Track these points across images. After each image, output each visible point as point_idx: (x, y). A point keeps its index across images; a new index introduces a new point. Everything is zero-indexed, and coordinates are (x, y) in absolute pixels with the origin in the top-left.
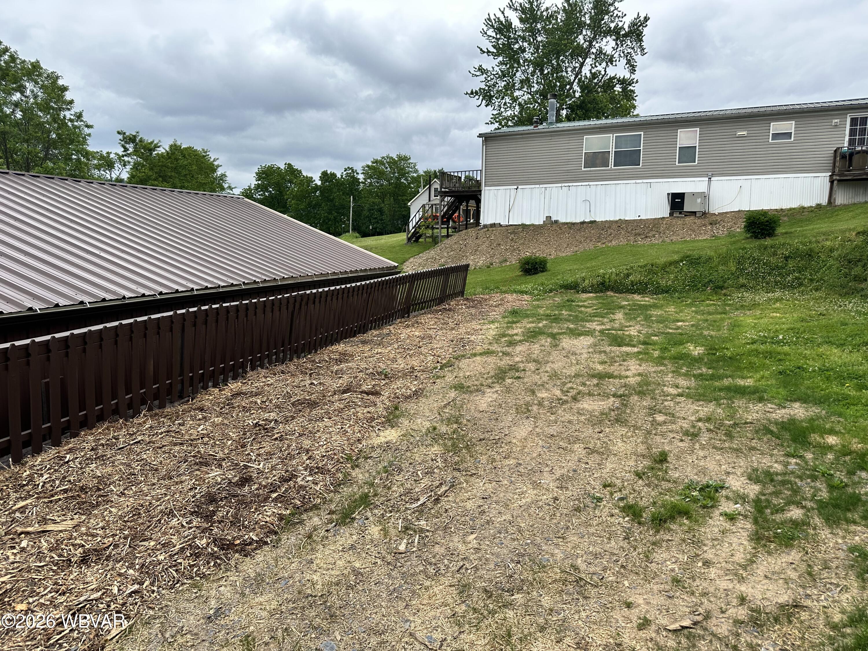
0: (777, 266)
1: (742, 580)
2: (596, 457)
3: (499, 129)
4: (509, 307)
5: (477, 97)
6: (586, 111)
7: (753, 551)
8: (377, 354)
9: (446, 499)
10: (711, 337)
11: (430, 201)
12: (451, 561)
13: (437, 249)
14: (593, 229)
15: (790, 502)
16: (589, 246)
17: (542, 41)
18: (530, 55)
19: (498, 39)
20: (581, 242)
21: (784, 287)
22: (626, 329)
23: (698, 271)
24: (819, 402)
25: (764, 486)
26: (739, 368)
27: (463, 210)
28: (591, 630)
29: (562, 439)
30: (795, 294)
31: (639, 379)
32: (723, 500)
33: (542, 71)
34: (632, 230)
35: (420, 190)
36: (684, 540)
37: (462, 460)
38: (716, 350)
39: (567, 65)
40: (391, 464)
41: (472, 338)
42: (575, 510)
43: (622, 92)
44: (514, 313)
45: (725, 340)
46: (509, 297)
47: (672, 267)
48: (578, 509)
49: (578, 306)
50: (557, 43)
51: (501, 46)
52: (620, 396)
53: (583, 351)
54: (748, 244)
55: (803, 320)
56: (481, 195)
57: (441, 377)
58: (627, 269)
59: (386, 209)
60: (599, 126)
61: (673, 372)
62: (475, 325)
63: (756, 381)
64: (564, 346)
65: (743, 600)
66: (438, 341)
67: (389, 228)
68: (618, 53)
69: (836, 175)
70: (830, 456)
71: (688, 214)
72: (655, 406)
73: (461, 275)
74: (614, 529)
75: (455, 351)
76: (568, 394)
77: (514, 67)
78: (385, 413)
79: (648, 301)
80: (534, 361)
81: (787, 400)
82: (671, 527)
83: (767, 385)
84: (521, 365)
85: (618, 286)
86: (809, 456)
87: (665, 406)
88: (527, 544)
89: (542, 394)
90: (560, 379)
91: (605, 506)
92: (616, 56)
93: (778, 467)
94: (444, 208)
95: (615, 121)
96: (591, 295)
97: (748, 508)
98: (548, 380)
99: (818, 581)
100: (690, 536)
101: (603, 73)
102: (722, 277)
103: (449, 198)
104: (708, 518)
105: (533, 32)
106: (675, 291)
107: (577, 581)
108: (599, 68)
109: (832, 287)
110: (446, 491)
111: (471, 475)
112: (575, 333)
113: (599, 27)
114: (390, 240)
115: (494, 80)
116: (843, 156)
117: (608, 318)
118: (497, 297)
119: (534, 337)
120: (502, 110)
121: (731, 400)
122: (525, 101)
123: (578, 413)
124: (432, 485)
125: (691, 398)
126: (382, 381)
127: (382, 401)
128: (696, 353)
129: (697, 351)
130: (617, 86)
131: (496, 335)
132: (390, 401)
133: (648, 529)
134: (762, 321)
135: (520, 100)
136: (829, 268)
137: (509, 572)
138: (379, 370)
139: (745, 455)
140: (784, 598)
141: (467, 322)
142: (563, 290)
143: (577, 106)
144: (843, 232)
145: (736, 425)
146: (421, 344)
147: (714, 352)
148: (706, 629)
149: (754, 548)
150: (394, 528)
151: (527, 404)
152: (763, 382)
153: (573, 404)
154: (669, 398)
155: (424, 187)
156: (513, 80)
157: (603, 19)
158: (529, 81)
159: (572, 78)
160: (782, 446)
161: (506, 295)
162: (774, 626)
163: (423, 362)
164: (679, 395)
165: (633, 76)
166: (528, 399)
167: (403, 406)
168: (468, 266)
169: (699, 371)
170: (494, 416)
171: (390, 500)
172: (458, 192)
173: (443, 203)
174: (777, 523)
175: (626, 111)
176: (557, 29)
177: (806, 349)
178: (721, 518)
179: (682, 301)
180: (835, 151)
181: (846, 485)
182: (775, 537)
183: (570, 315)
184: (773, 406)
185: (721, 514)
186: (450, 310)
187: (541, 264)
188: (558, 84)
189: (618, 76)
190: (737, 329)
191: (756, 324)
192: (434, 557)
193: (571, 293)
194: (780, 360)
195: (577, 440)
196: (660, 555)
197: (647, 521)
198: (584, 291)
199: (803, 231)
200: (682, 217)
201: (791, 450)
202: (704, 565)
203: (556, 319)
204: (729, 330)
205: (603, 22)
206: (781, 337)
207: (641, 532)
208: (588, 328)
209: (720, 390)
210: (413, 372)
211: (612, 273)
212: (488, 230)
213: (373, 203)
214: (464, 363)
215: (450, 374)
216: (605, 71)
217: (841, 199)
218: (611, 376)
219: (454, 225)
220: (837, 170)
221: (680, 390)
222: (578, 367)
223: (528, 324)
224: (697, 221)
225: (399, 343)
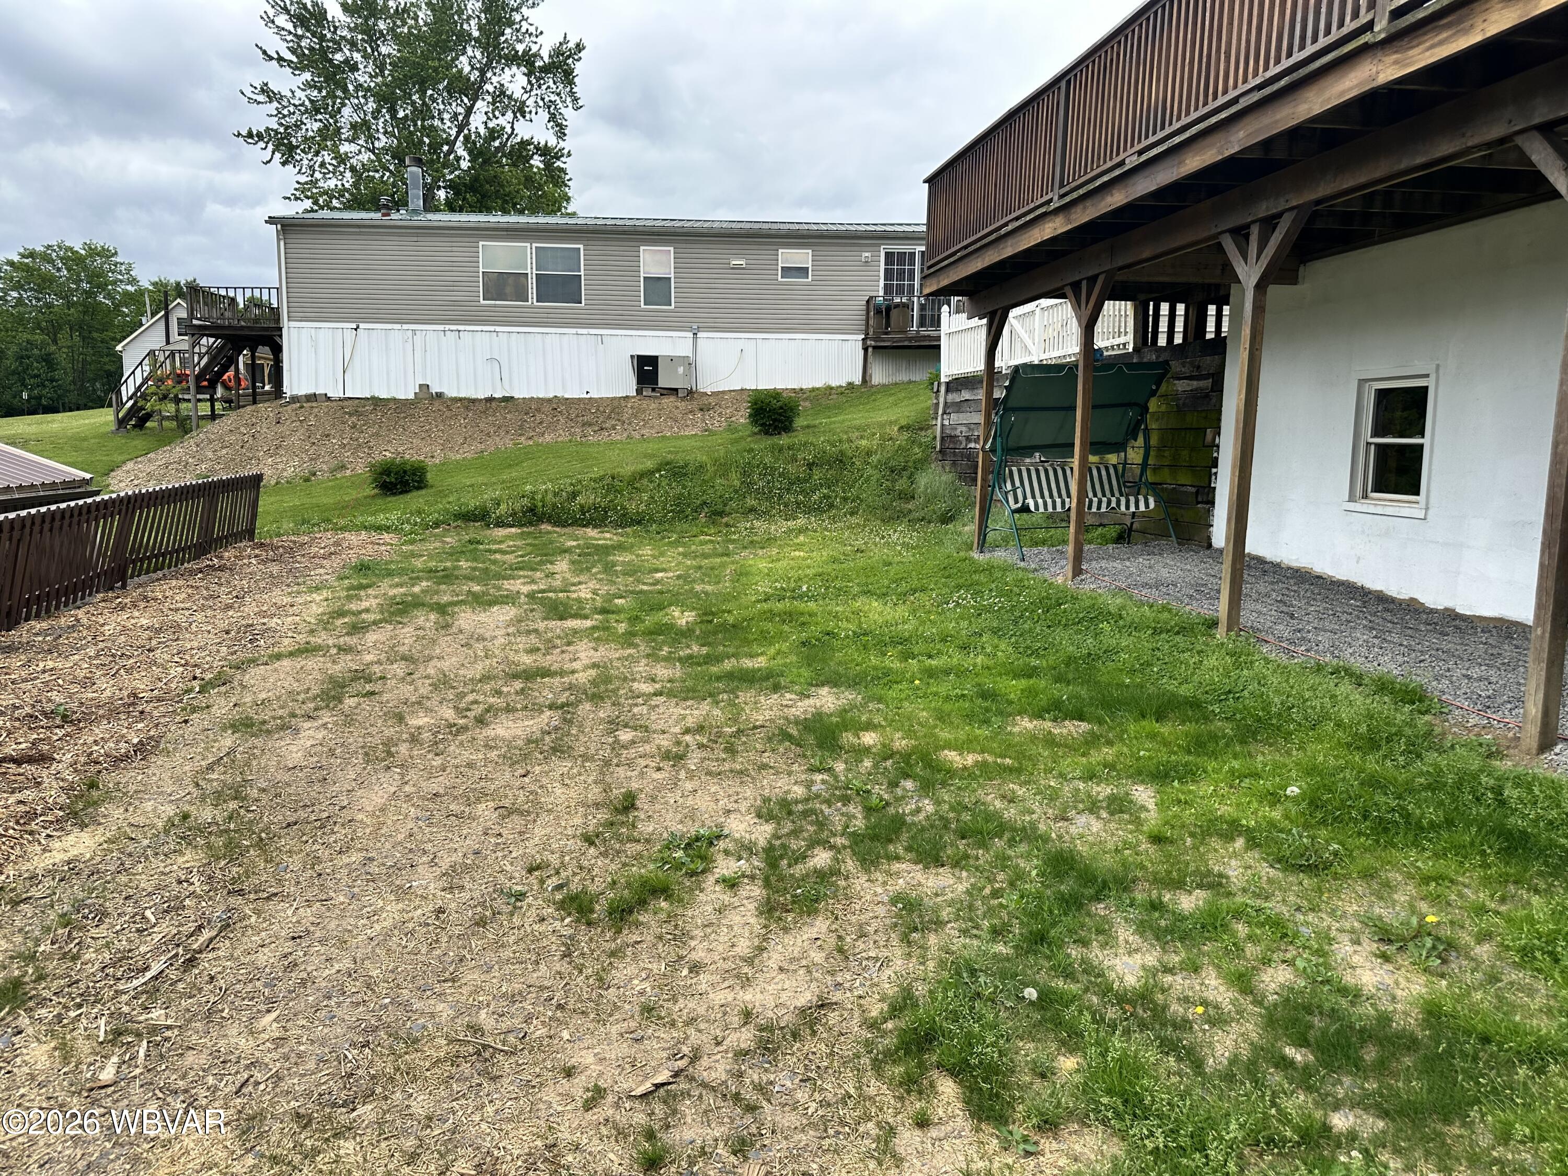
0: (798, 478)
1: (747, 982)
2: (517, 821)
3: (312, 211)
4: (352, 557)
5: (262, 144)
6: (483, 196)
7: (763, 931)
8: (44, 672)
9: (210, 956)
10: (706, 593)
11: (168, 342)
12: (220, 1077)
13: (190, 442)
14: (510, 412)
15: (814, 843)
16: (505, 442)
17: (389, 55)
18: (367, 77)
19: (300, 38)
20: (488, 435)
21: (810, 510)
22: (573, 588)
23: (684, 487)
24: (854, 683)
25: (779, 824)
26: (747, 642)
27: (245, 364)
28: (502, 1134)
29: (456, 798)
30: (824, 521)
31: (593, 672)
32: (720, 858)
33: (393, 111)
34: (577, 416)
35: (144, 320)
36: (660, 938)
37: (246, 872)
38: (713, 614)
39: (441, 107)
40: (78, 906)
41: (273, 623)
42: (477, 924)
43: (544, 170)
44: (363, 568)
45: (728, 597)
46: (352, 538)
47: (645, 481)
48: (481, 922)
49: (489, 551)
50: (418, 64)
51: (307, 52)
52: (562, 706)
53: (497, 633)
54: (756, 443)
55: (835, 561)
56: (281, 336)
57: (202, 709)
58: (572, 484)
59: (62, 357)
60: (505, 226)
61: (648, 656)
62: (279, 596)
63: (769, 660)
64: (463, 626)
65: (747, 1015)
66: (195, 634)
67: (72, 397)
68: (532, 99)
69: (871, 339)
70: (867, 763)
71: (665, 392)
72: (618, 717)
73: (245, 496)
74: (545, 942)
75: (235, 652)
76: (468, 713)
77: (336, 97)
78: (63, 799)
79: (610, 539)
80: (404, 658)
81: (812, 685)
82: (641, 918)
83: (785, 665)
84: (377, 669)
85: (558, 514)
86: (840, 767)
87: (634, 715)
88: (386, 1006)
89: (420, 720)
90: (453, 688)
91: (529, 906)
92: (530, 102)
93: (799, 791)
94: (201, 359)
95: (533, 220)
96: (513, 530)
97: (756, 863)
98: (431, 692)
99: (851, 958)
100: (670, 927)
101: (508, 130)
102: (721, 497)
103: (211, 340)
104: (697, 892)
105: (373, 36)
106: (652, 520)
107: (478, 1053)
108: (502, 121)
109: (872, 509)
110: (211, 940)
111: (268, 898)
112: (482, 602)
113: (497, 46)
114: (75, 423)
115: (297, 116)
116: (878, 311)
117: (542, 571)
118: (328, 538)
119: (402, 612)
120: (318, 175)
121: (733, 693)
122: (363, 165)
123: (486, 746)
124: (179, 933)
125: (675, 697)
126: (57, 731)
127: (57, 776)
128: (684, 621)
129: (683, 618)
130: (536, 157)
131: (323, 614)
132: (76, 771)
133: (602, 932)
134: (779, 565)
135: (353, 161)
136: (868, 480)
137: (345, 1068)
138: (49, 707)
139: (753, 778)
140: (806, 998)
141: (262, 591)
142: (459, 523)
143: (465, 185)
144: (882, 425)
145: (740, 731)
146: (154, 642)
147: (710, 618)
148: (692, 1079)
149: (765, 927)
150: (88, 1037)
151: (389, 743)
152: (779, 661)
153: (478, 731)
154: (640, 701)
155: (153, 315)
156: (336, 122)
157: (503, 34)
158: (369, 128)
159: (453, 132)
160: (804, 756)
161: (347, 534)
162: (792, 1046)
163: (160, 680)
164: (655, 694)
165: (562, 144)
166: (389, 732)
167: (109, 780)
168: (259, 478)
169: (688, 651)
170: (319, 774)
171: (77, 982)
172: (230, 327)
173: (197, 350)
174: (797, 880)
175: (555, 204)
176: (419, 38)
177: (837, 605)
178: (717, 889)
179: (663, 538)
180: (868, 302)
181: (888, 804)
182: (794, 902)
183: (474, 569)
184: (793, 696)
185: (717, 882)
186: (221, 568)
187: (414, 474)
188: (427, 140)
189: (535, 141)
190: (744, 580)
191: (770, 569)
192: (183, 1077)
193: (476, 528)
194: (803, 624)
195: (483, 795)
196: (623, 971)
197: (602, 917)
198: (500, 524)
199: (831, 423)
200: (656, 397)
201: (815, 762)
202: (691, 972)
203: (447, 577)
204: (732, 581)
205: (503, 39)
206: (804, 588)
207: (591, 939)
208: (507, 590)
209: (719, 679)
210: (133, 704)
211: (546, 491)
212: (302, 407)
213: (28, 342)
214: (253, 676)
215: (223, 702)
216: (513, 129)
217: (879, 376)
218: (546, 673)
219: (226, 394)
220: (871, 333)
221: (657, 686)
222: (488, 662)
223: (389, 589)
224: (682, 405)
225: (101, 645)
